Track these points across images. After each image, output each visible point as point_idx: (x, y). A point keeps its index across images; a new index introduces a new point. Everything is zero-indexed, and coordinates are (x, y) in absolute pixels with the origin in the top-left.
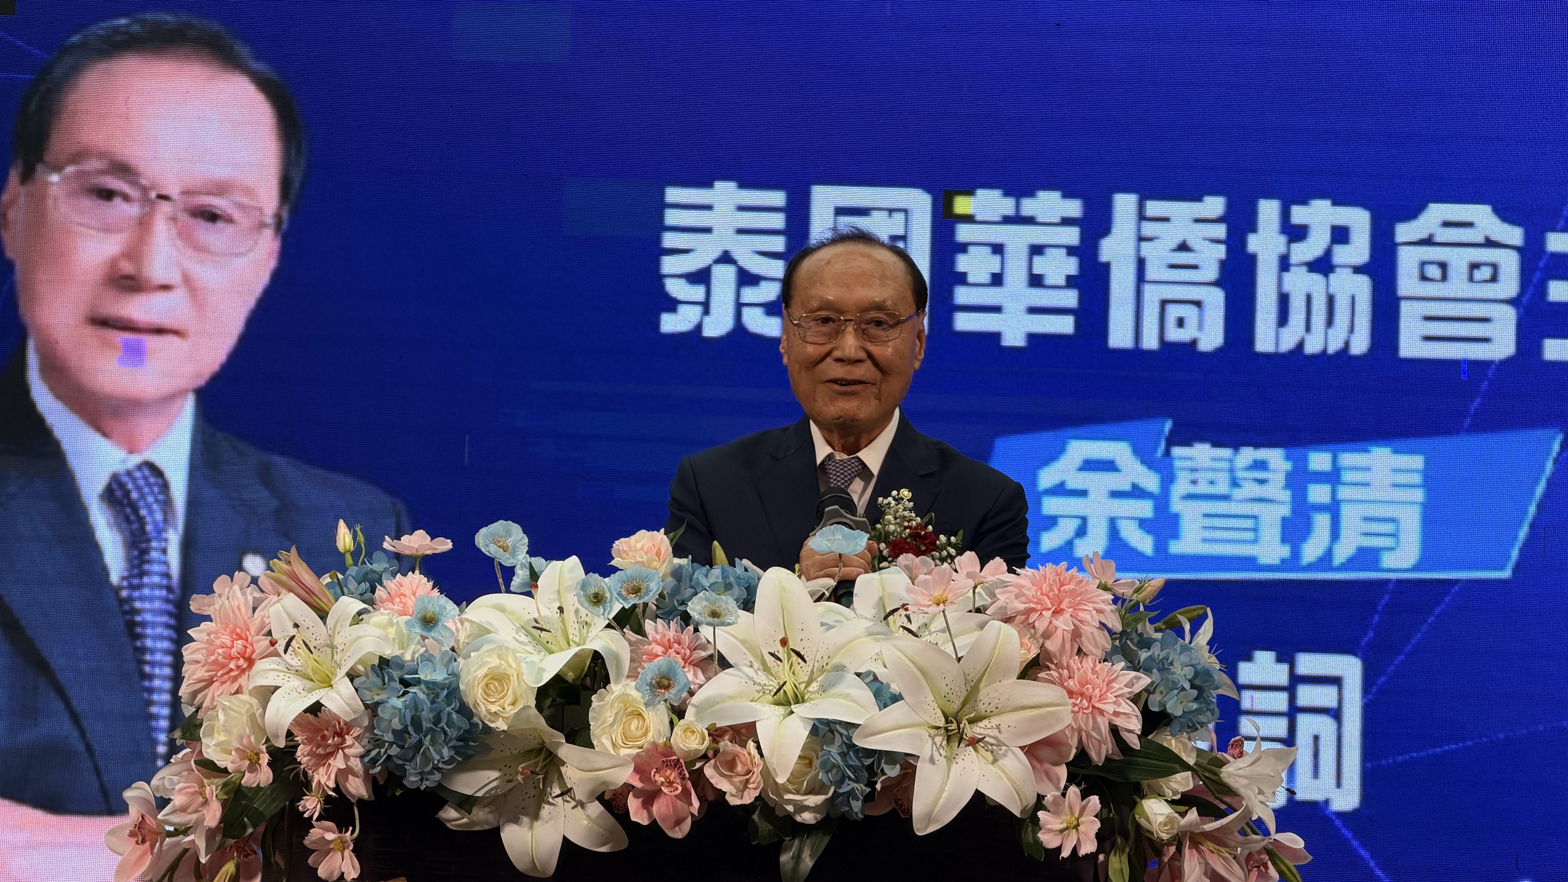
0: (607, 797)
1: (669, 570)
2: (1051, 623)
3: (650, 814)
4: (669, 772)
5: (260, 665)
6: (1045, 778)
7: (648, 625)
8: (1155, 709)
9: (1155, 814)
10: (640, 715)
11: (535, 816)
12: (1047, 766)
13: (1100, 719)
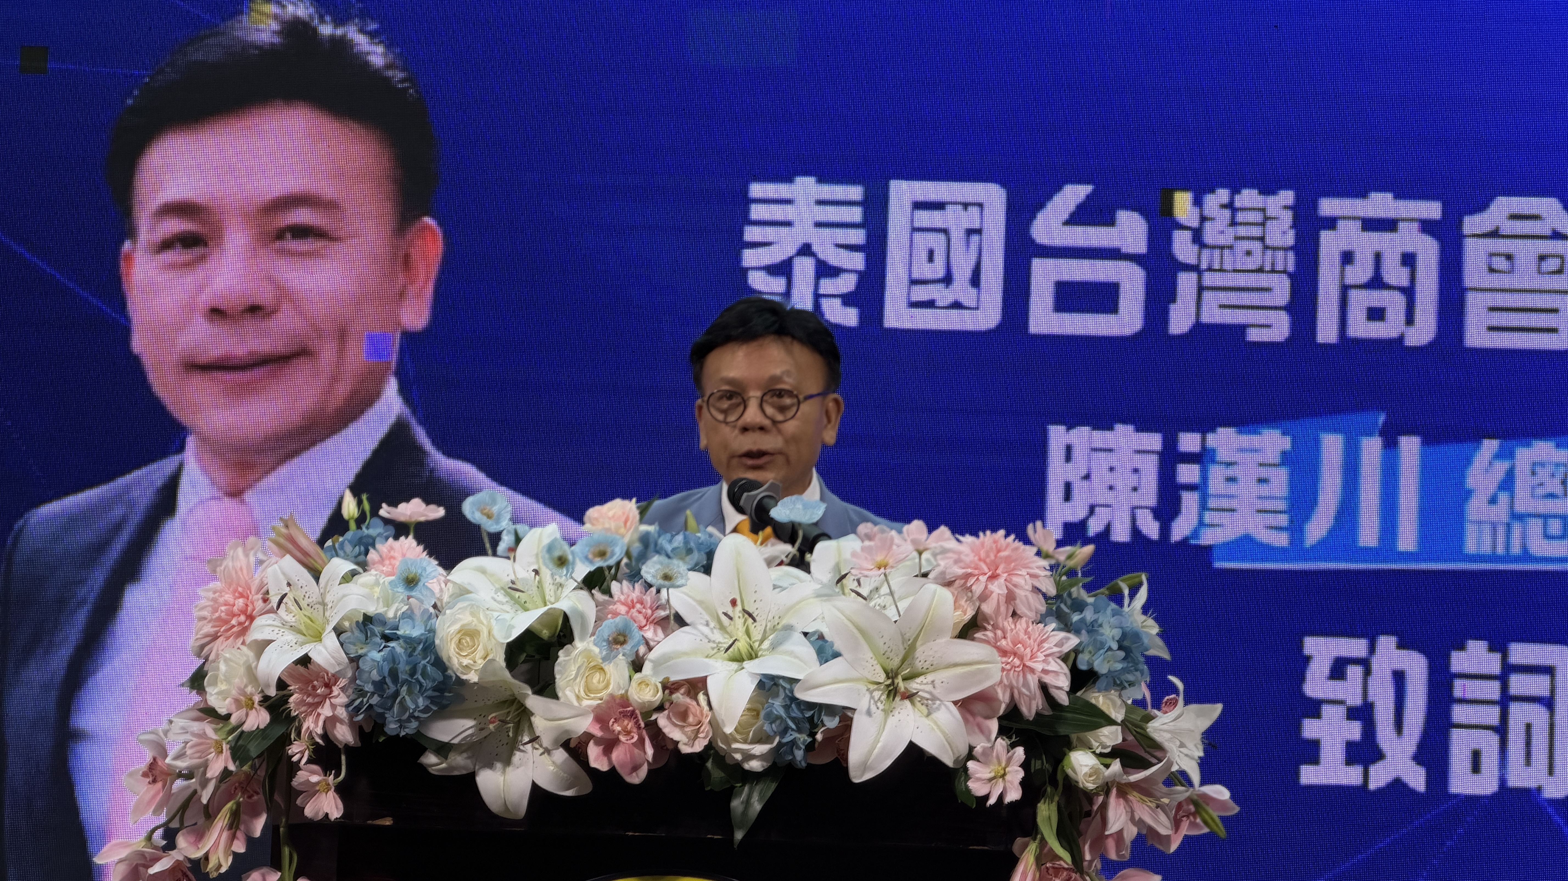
0: (573, 745)
1: (636, 536)
2: (986, 587)
3: (610, 760)
4: (626, 722)
5: (259, 621)
6: (977, 730)
7: (615, 586)
8: (1083, 667)
9: (1081, 766)
10: (602, 669)
11: (507, 762)
12: (980, 719)
13: (1029, 677)
